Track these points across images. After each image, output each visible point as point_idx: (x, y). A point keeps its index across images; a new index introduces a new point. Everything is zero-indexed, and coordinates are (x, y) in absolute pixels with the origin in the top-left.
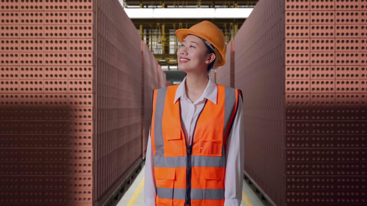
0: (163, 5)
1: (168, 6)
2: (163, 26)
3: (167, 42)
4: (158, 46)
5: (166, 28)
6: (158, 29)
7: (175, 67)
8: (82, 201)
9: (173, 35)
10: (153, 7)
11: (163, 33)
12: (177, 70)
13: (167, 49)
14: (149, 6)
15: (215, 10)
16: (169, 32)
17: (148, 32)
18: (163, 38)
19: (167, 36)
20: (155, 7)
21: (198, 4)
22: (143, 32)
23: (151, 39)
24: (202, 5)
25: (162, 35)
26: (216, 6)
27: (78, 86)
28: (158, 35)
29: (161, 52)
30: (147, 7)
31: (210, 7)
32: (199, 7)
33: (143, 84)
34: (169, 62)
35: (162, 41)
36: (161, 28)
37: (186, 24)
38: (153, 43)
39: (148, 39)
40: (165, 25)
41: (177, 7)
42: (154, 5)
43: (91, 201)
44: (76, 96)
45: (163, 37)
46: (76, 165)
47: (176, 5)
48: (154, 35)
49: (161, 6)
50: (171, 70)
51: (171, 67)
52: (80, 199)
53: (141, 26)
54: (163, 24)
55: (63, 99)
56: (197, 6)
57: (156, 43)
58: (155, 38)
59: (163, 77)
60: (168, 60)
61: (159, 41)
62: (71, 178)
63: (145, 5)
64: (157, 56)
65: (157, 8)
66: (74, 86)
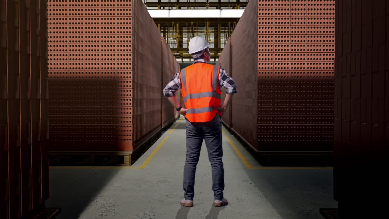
0: (178, 6)
1: (182, 8)
2: (178, 25)
3: (181, 38)
4: (173, 41)
5: (179, 26)
6: (173, 27)
7: (188, 60)
8: (126, 141)
9: (185, 32)
10: (169, 8)
11: (178, 30)
12: (189, 62)
13: (180, 44)
14: (165, 8)
15: (221, 11)
16: (182, 29)
17: (164, 29)
18: (178, 35)
19: (181, 33)
20: (171, 8)
21: (206, 6)
22: (161, 29)
23: (168, 36)
24: (210, 6)
25: (176, 32)
26: (221, 8)
27: (123, 66)
28: (173, 32)
29: (176, 46)
30: (164, 9)
31: (217, 9)
32: (207, 9)
33: (162, 70)
34: (182, 55)
35: (176, 37)
36: (176, 26)
37: (196, 23)
38: (169, 39)
39: (164, 36)
40: (179, 23)
41: (189, 8)
42: (170, 7)
43: (132, 141)
44: (121, 73)
45: (177, 33)
46: (122, 118)
47: (188, 6)
48: (170, 32)
49: (176, 8)
50: (184, 62)
51: (184, 60)
52: (125, 140)
53: (159, 25)
54: (177, 23)
55: (113, 75)
56: (206, 8)
57: (171, 39)
58: (170, 35)
59: (177, 67)
60: (182, 54)
61: (174, 37)
62: (119, 126)
63: (162, 7)
64: (173, 50)
65: (172, 9)
66: (120, 66)
